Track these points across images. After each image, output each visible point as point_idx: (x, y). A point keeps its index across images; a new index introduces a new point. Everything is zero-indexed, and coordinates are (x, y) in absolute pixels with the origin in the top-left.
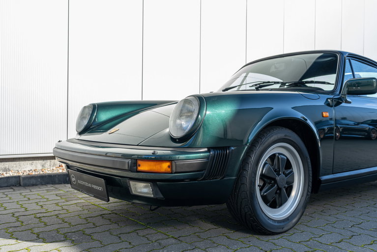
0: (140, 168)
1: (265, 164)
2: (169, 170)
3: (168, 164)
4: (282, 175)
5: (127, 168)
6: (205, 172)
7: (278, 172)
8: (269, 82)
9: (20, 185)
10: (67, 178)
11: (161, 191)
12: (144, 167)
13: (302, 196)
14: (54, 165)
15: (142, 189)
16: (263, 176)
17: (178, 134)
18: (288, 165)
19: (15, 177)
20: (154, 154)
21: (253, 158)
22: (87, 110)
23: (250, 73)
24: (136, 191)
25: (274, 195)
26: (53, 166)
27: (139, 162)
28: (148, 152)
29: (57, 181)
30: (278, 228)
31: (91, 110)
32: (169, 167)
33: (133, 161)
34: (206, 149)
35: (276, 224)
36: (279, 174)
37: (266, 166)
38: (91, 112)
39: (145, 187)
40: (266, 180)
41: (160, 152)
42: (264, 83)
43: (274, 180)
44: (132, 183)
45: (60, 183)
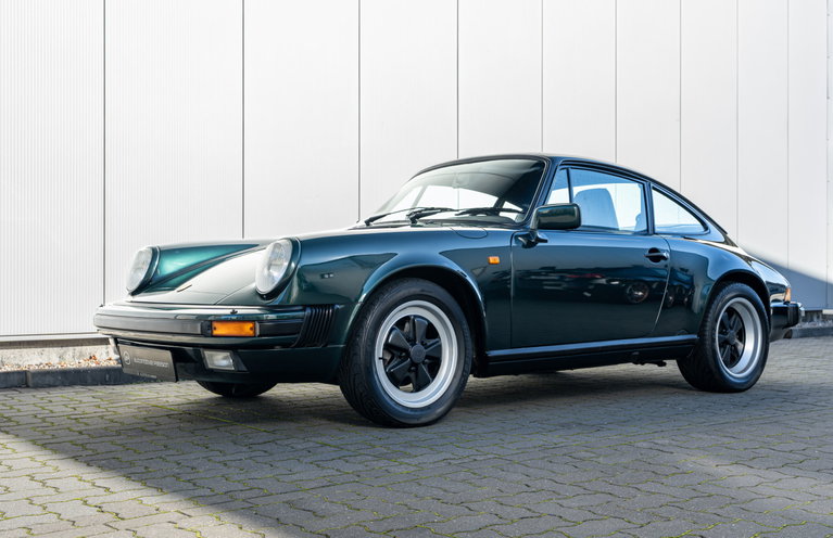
0: (215, 333)
1: (392, 329)
2: (251, 333)
3: (251, 325)
4: (418, 345)
5: (199, 332)
6: (298, 336)
7: (412, 341)
8: (433, 209)
9: (28, 387)
10: (107, 376)
11: (243, 361)
12: (221, 330)
13: (455, 377)
14: (81, 355)
15: (221, 361)
16: (388, 347)
17: (265, 289)
18: (431, 332)
19: (18, 373)
20: (234, 313)
21: (370, 320)
22: (143, 257)
23: (429, 187)
24: (213, 364)
25: (408, 374)
26: (79, 358)
27: (215, 325)
28: (227, 311)
29: (89, 381)
30: (413, 417)
31: (150, 256)
32: (251, 329)
33: (208, 323)
34: (300, 308)
35: (408, 412)
36: (413, 344)
37: (394, 333)
38: (149, 260)
39: (225, 358)
40: (395, 352)
41: (242, 310)
42: (426, 209)
43: (407, 351)
44: (207, 353)
45: (95, 383)
